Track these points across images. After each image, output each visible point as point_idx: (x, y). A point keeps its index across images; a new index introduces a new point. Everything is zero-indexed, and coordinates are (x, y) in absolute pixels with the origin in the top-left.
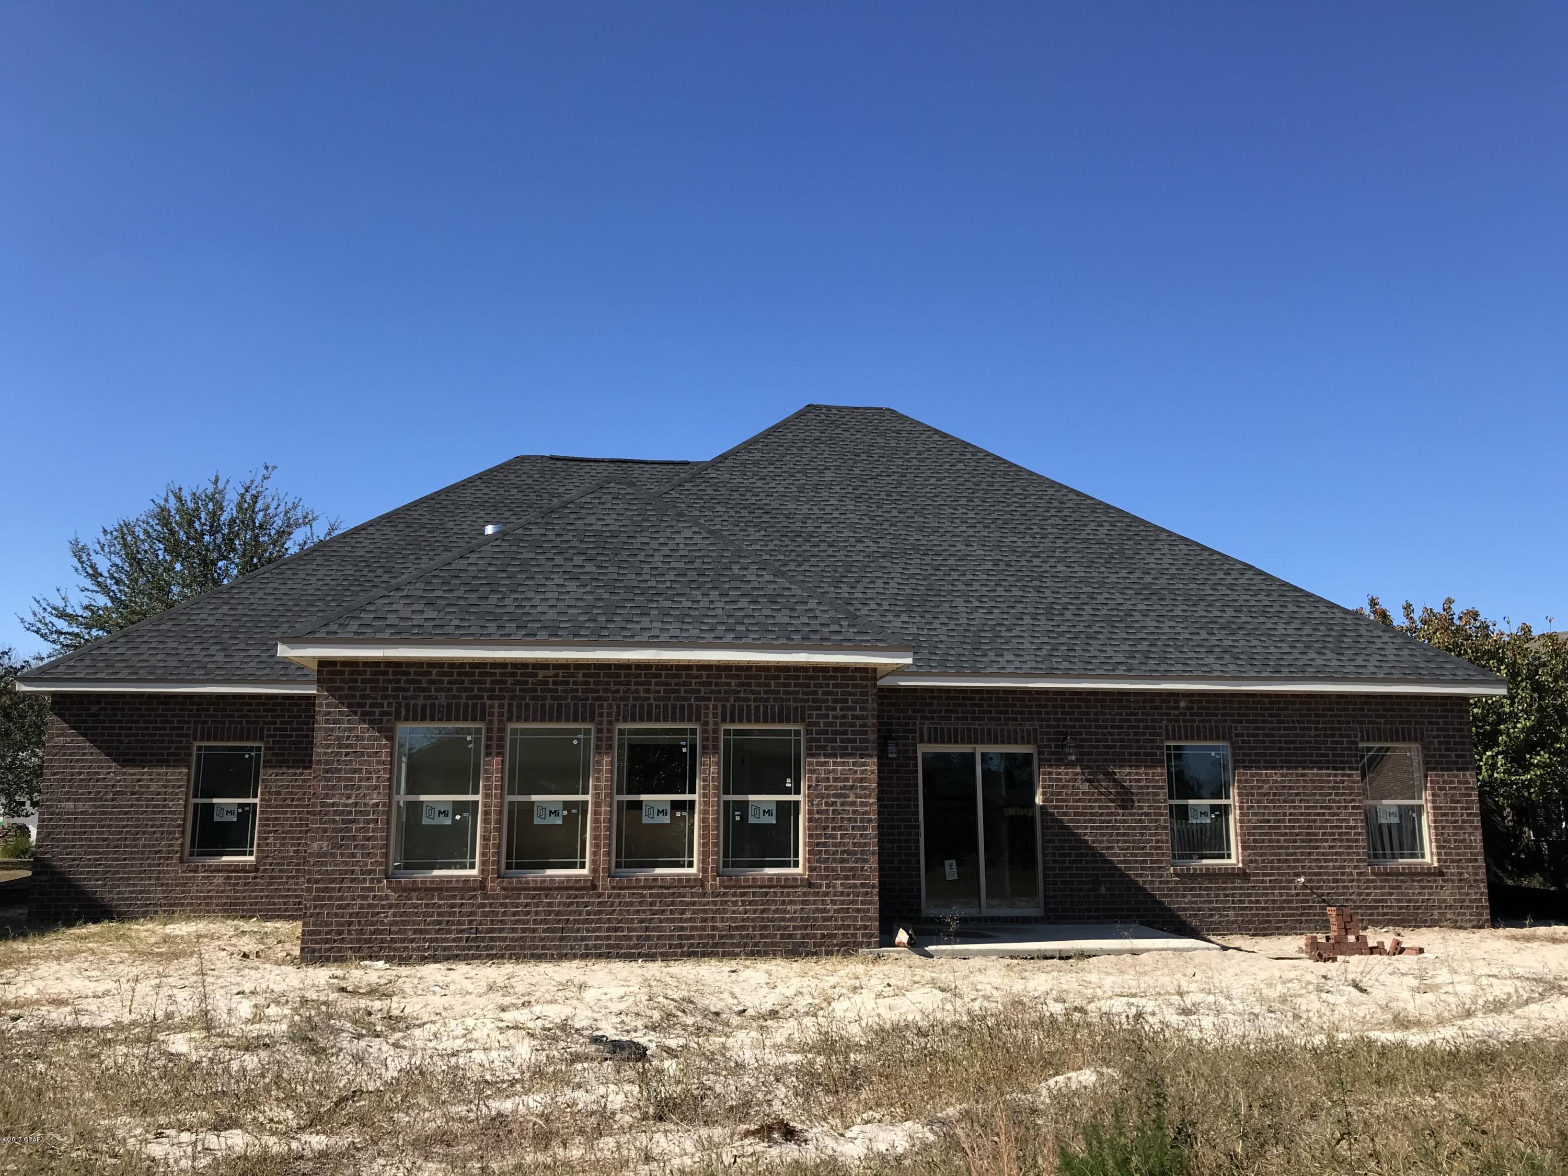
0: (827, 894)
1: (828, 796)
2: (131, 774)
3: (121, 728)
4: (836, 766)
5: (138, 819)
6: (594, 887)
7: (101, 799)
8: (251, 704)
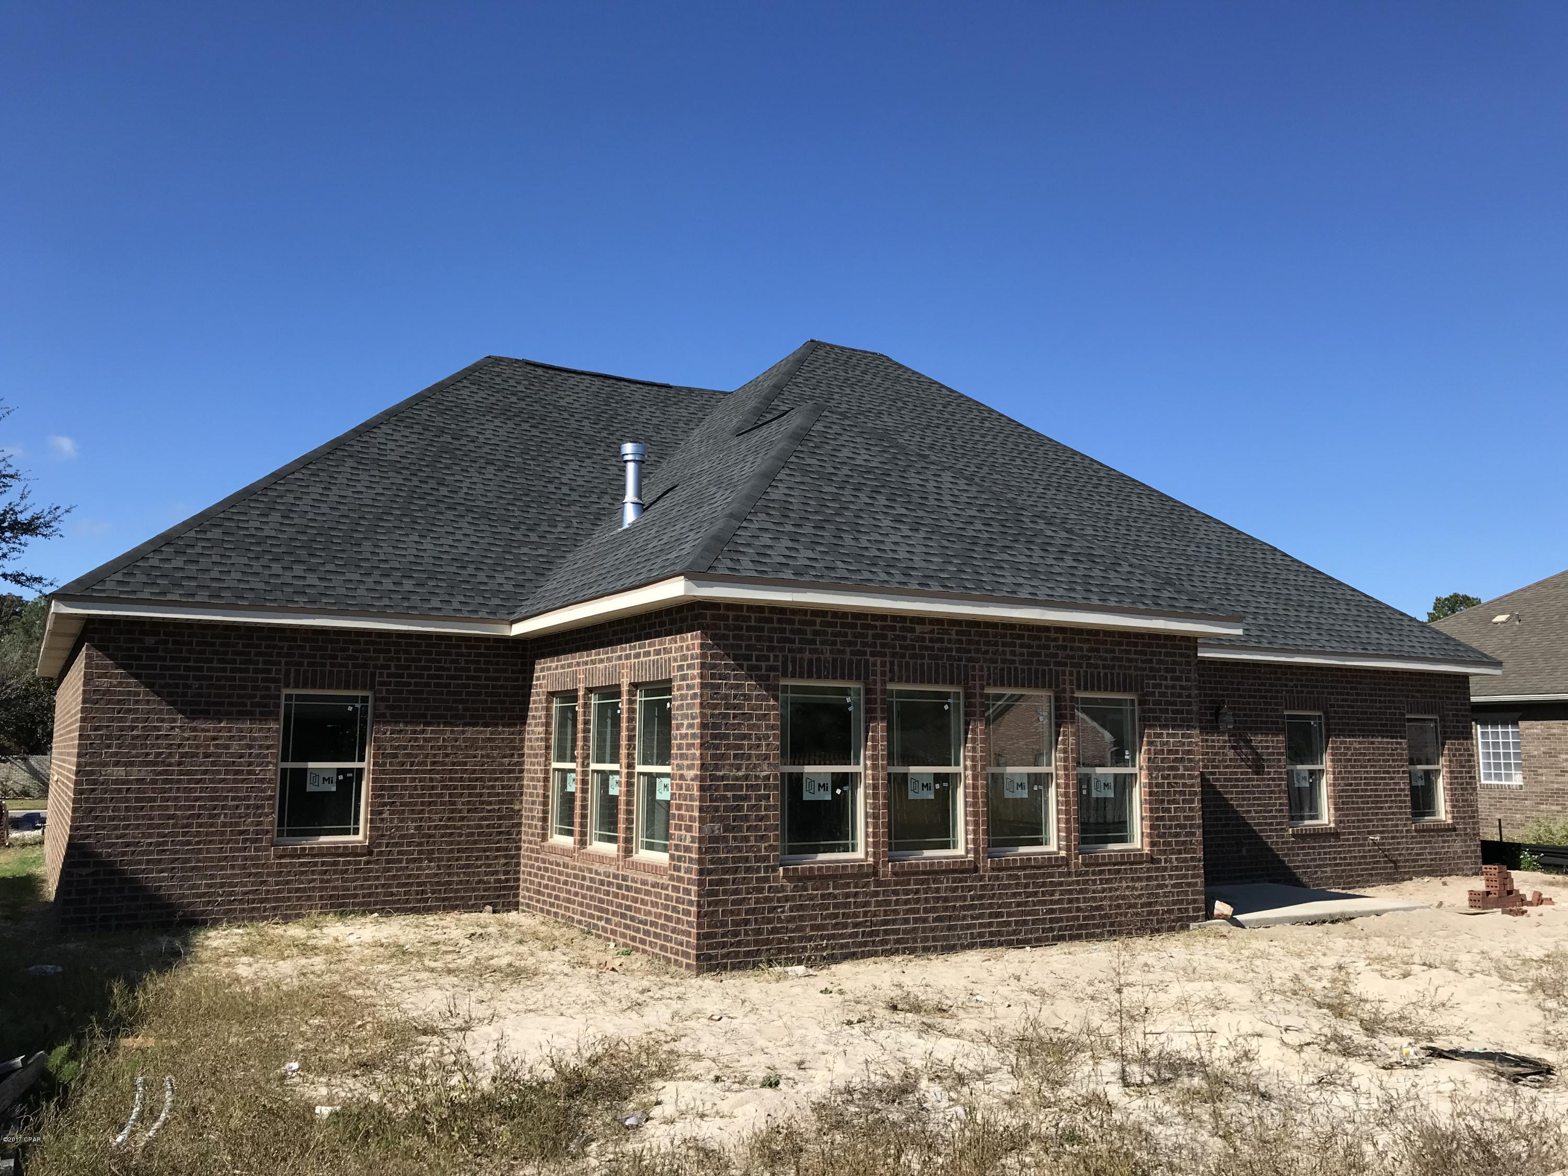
0: (1165, 869)
1: (1163, 769)
2: (203, 730)
3: (187, 669)
4: (1170, 738)
5: (215, 790)
6: (976, 869)
7: (163, 763)
8: (358, 642)
